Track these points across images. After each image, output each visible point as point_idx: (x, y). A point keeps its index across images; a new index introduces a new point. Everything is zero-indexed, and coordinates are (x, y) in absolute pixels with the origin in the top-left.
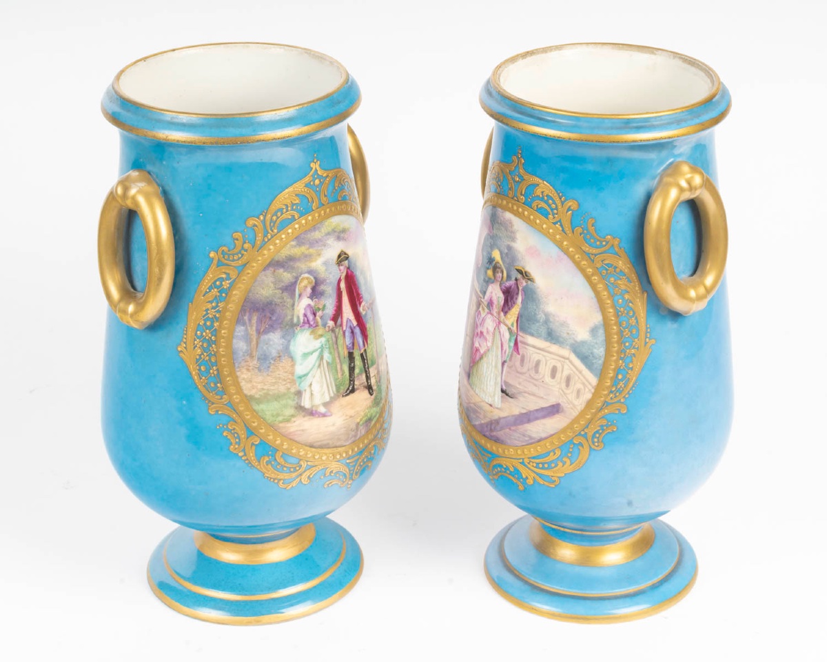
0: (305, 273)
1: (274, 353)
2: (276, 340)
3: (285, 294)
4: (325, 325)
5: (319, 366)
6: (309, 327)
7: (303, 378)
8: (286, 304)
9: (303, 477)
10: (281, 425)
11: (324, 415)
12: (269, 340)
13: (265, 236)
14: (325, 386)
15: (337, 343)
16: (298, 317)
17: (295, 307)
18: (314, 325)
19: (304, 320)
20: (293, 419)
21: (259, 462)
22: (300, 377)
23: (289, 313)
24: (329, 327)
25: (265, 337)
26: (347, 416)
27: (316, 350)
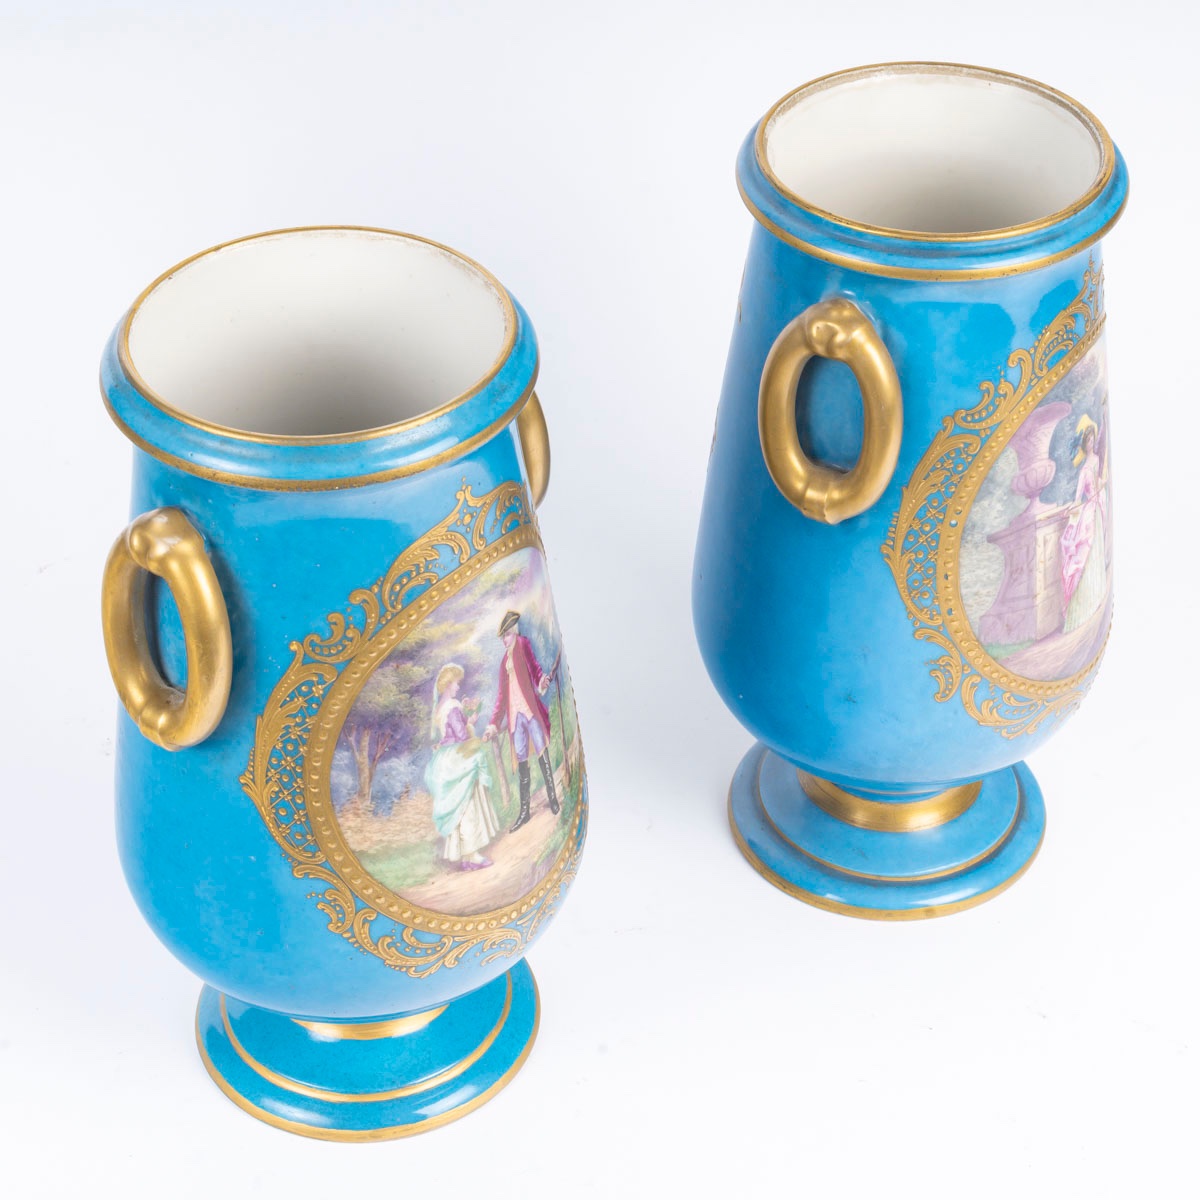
0: (449, 662)
1: (398, 788)
2: (402, 769)
3: (415, 699)
5: (473, 796)
6: (456, 741)
7: (446, 819)
8: (417, 713)
9: (446, 959)
10: (411, 890)
11: (481, 866)
12: (391, 768)
13: (382, 616)
14: (482, 823)
15: (500, 756)
16: (438, 730)
17: (433, 716)
18: (464, 738)
19: (447, 733)
20: (431, 880)
21: (377, 945)
22: (442, 818)
23: (422, 725)
24: (488, 734)
25: (384, 765)
26: (517, 858)
27: (467, 774)
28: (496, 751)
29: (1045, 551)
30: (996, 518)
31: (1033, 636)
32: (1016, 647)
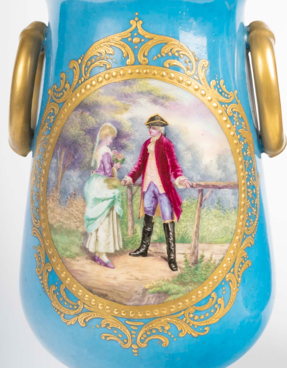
0: (109, 122)
1: (71, 191)
2: (75, 178)
3: (88, 137)
4: (121, 178)
5: (108, 215)
6: (104, 175)
7: (91, 222)
8: (87, 146)
9: (80, 317)
10: (67, 260)
11: (106, 265)
12: (70, 176)
13: (80, 79)
14: (111, 237)
15: (132, 200)
16: (96, 162)
17: (95, 151)
18: (110, 175)
19: (100, 166)
20: (78, 258)
21: (49, 289)
22: (89, 220)
23: (88, 155)
24: (126, 182)
25: (68, 173)
26: (131, 276)
27: (108, 199)
28: (130, 196)
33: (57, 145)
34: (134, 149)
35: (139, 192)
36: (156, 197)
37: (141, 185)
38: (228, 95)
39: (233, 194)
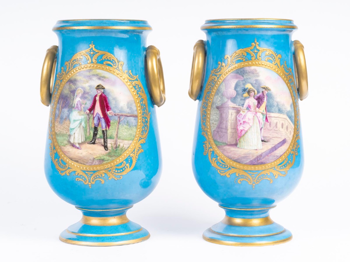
0: (80, 87)
1: (65, 117)
2: (66, 112)
3: (72, 94)
4: (85, 111)
5: (79, 127)
6: (78, 110)
7: (72, 130)
8: (71, 98)
9: (67, 171)
10: (62, 147)
11: (78, 148)
12: (64, 111)
13: (69, 69)
14: (80, 136)
16: (74, 104)
17: (74, 100)
18: (80, 110)
19: (76, 106)
20: (66, 146)
21: (55, 161)
22: (71, 129)
23: (71, 102)
24: (87, 112)
25: (63, 110)
26: (88, 152)
27: (79, 120)
28: (88, 119)
29: (231, 117)
30: (219, 102)
31: (227, 142)
32: (221, 144)
33: (59, 98)
34: (90, 99)
35: (92, 117)
36: (99, 119)
37: (93, 114)
38: (133, 77)
39: (135, 120)
